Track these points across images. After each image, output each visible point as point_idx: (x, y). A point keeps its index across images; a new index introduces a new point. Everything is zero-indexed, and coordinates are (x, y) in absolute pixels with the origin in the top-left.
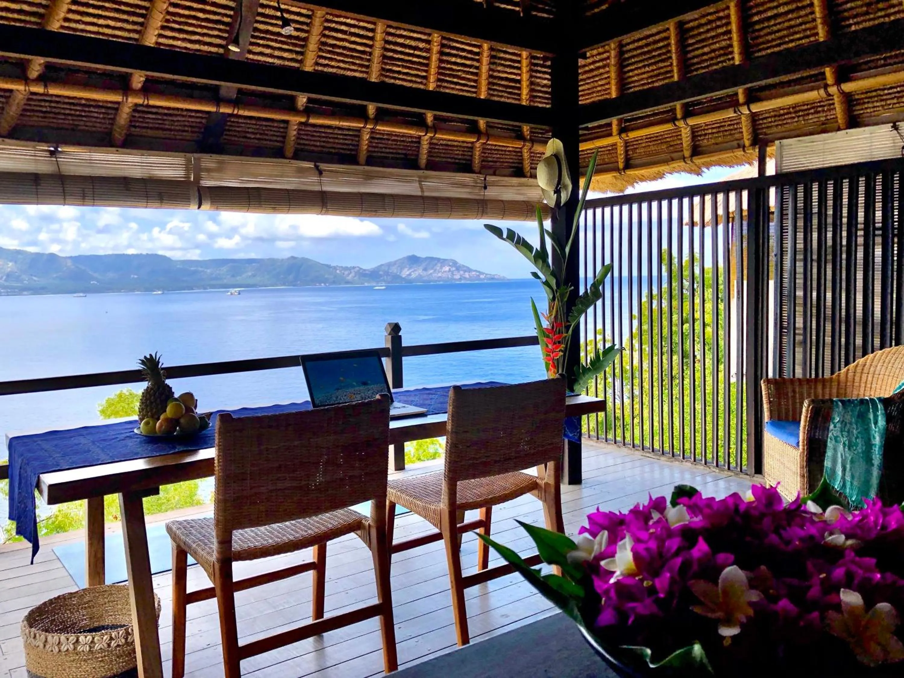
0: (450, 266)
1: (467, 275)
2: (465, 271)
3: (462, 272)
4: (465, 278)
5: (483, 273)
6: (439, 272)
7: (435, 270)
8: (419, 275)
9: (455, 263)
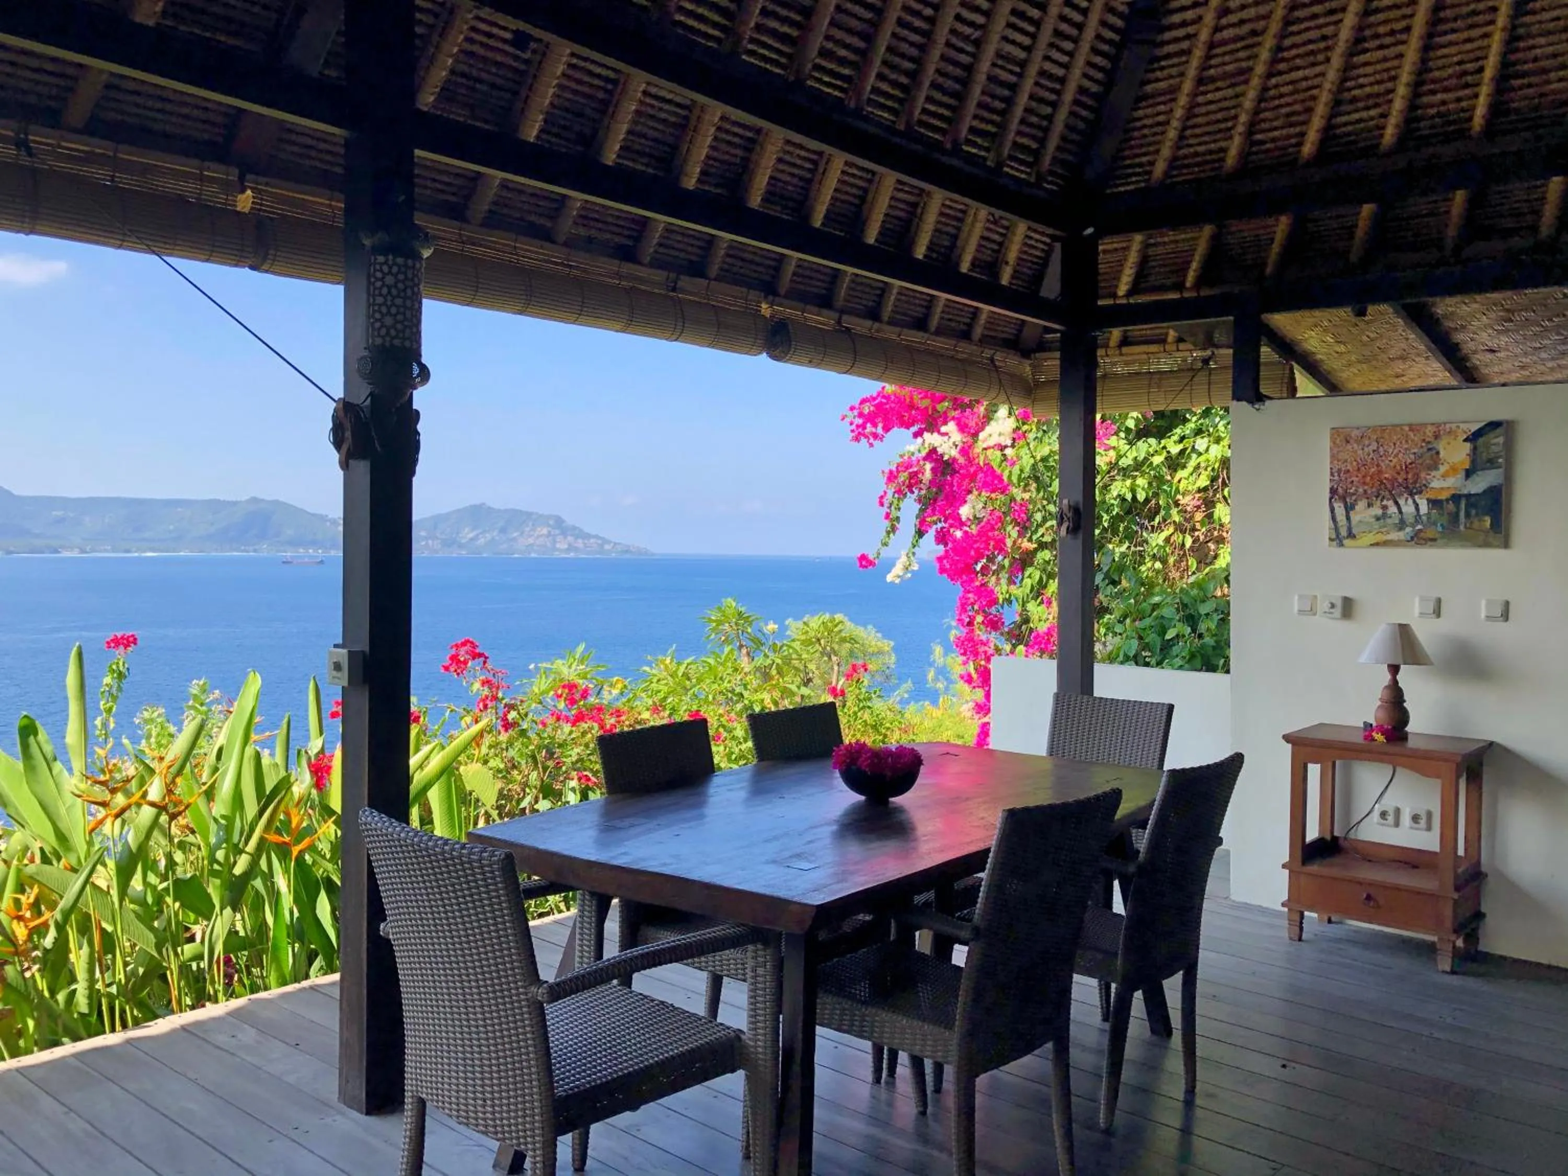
0: (549, 526)
1: (580, 543)
2: (577, 537)
3: (570, 539)
4: (576, 549)
5: (609, 542)
6: (530, 536)
7: (522, 533)
8: (493, 539)
9: (559, 521)
